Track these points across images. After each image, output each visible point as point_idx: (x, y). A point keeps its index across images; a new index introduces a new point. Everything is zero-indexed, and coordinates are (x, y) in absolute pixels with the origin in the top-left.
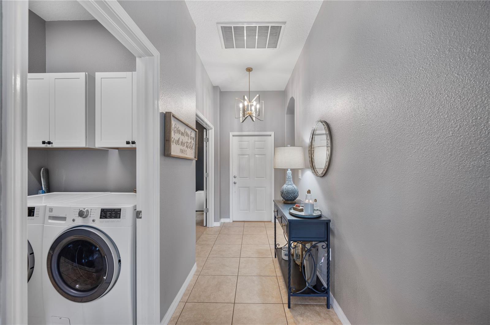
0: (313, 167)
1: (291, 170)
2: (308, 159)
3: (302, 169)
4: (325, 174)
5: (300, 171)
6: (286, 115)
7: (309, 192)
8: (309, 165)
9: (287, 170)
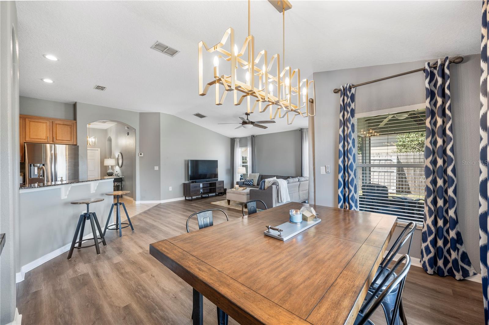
0: (118, 165)
1: (111, 166)
2: (117, 163)
3: (115, 166)
4: (121, 166)
5: (114, 167)
6: (107, 142)
7: (117, 172)
8: (117, 164)
9: (109, 166)
